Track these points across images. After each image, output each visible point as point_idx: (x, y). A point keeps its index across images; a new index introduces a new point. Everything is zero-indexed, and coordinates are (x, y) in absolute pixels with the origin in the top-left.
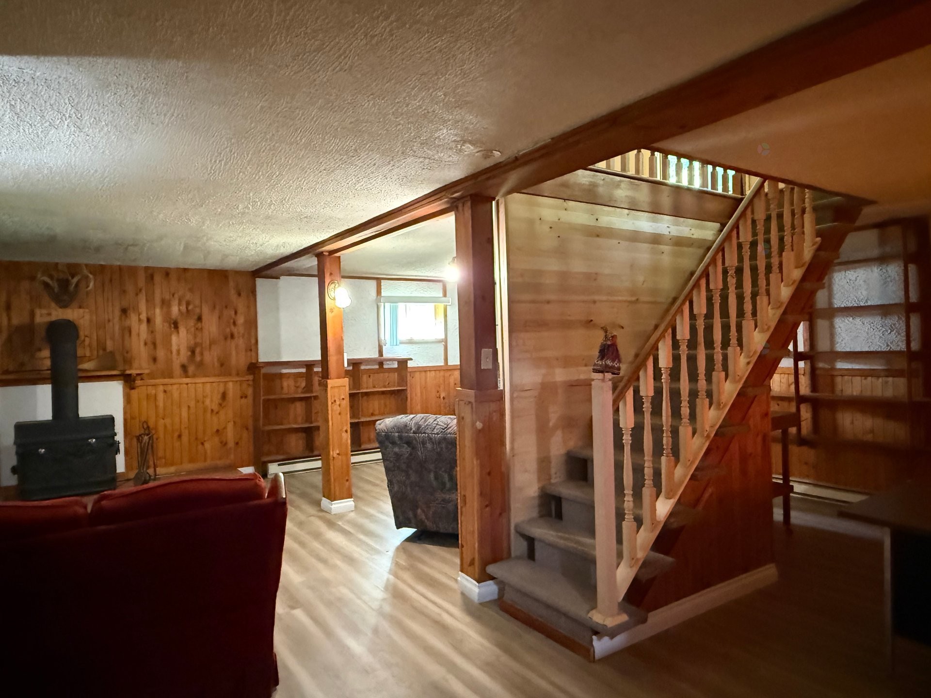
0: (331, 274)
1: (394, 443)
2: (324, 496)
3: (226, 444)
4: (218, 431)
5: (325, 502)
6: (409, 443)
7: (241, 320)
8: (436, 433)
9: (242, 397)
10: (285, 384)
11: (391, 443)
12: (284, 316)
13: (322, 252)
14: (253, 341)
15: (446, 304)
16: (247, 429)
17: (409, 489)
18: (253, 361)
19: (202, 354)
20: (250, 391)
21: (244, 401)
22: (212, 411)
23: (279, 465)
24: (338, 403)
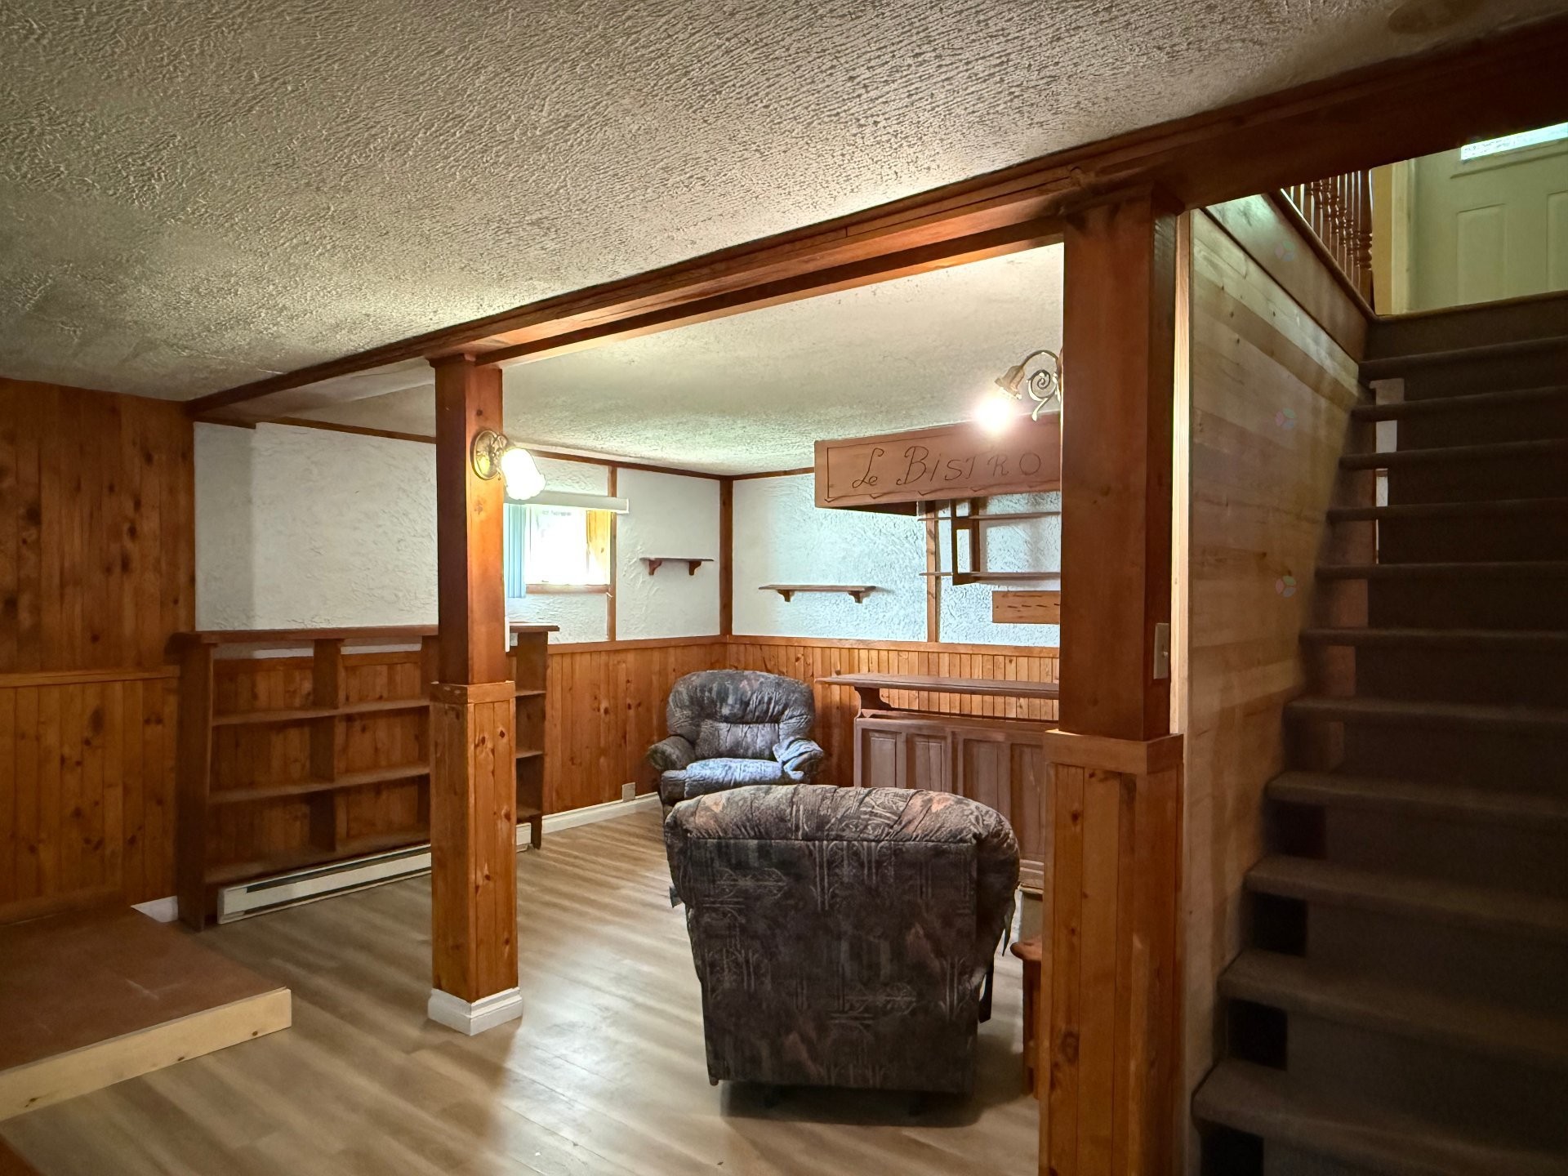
0: (479, 413)
1: (741, 867)
2: (439, 987)
3: (100, 844)
4: (78, 813)
5: (442, 1003)
6: (790, 864)
7: (150, 524)
8: (871, 837)
9: (147, 722)
10: (262, 687)
11: (730, 865)
12: (262, 520)
13: (462, 355)
14: (183, 578)
15: (614, 511)
16: (160, 802)
17: (768, 985)
18: (183, 629)
19: (36, 610)
20: (171, 707)
21: (154, 730)
22: (63, 760)
23: (250, 890)
24: (489, 745)
